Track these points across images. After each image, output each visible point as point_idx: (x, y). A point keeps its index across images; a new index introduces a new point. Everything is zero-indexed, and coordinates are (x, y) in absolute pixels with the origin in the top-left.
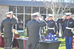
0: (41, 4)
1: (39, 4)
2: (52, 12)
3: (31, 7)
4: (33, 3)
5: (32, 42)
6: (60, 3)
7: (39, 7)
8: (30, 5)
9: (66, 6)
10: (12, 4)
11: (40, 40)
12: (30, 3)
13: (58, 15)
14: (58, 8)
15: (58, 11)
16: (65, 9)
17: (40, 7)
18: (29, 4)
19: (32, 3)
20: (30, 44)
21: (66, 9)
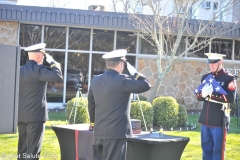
0: (120, 21)
1: (115, 20)
2: (156, 48)
3: (89, 30)
4: (96, 18)
5: (104, 138)
6: (183, 22)
7: (113, 32)
8: (87, 22)
9: (200, 32)
10: (29, 18)
11: (129, 133)
12: (87, 19)
13: (176, 57)
14: (175, 37)
15: (176, 45)
16: (196, 40)
17: (118, 32)
18: (82, 22)
19: (91, 18)
20: (98, 142)
21: (199, 39)
